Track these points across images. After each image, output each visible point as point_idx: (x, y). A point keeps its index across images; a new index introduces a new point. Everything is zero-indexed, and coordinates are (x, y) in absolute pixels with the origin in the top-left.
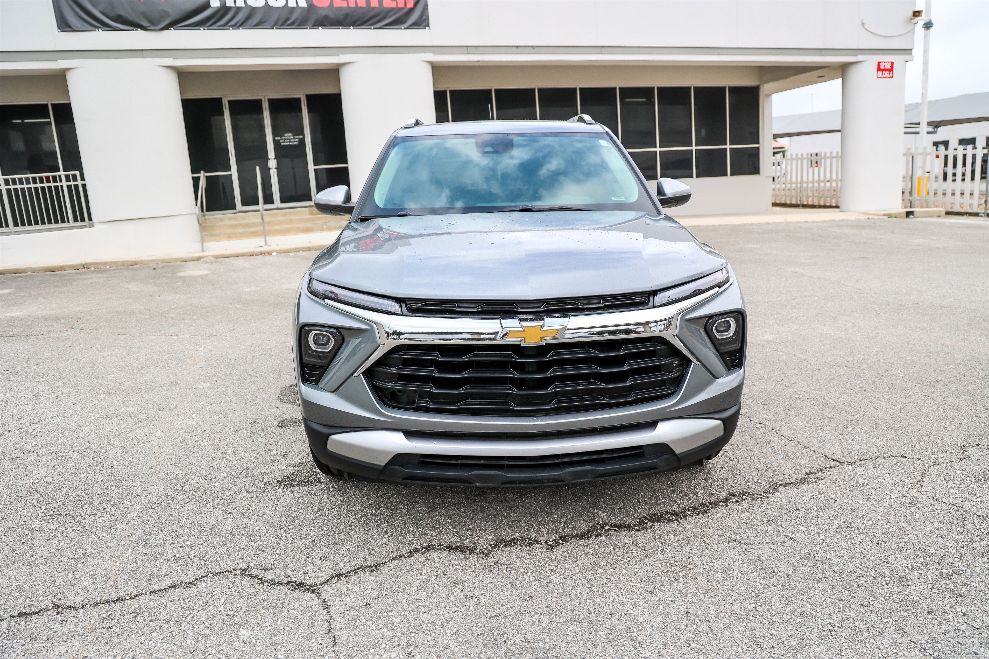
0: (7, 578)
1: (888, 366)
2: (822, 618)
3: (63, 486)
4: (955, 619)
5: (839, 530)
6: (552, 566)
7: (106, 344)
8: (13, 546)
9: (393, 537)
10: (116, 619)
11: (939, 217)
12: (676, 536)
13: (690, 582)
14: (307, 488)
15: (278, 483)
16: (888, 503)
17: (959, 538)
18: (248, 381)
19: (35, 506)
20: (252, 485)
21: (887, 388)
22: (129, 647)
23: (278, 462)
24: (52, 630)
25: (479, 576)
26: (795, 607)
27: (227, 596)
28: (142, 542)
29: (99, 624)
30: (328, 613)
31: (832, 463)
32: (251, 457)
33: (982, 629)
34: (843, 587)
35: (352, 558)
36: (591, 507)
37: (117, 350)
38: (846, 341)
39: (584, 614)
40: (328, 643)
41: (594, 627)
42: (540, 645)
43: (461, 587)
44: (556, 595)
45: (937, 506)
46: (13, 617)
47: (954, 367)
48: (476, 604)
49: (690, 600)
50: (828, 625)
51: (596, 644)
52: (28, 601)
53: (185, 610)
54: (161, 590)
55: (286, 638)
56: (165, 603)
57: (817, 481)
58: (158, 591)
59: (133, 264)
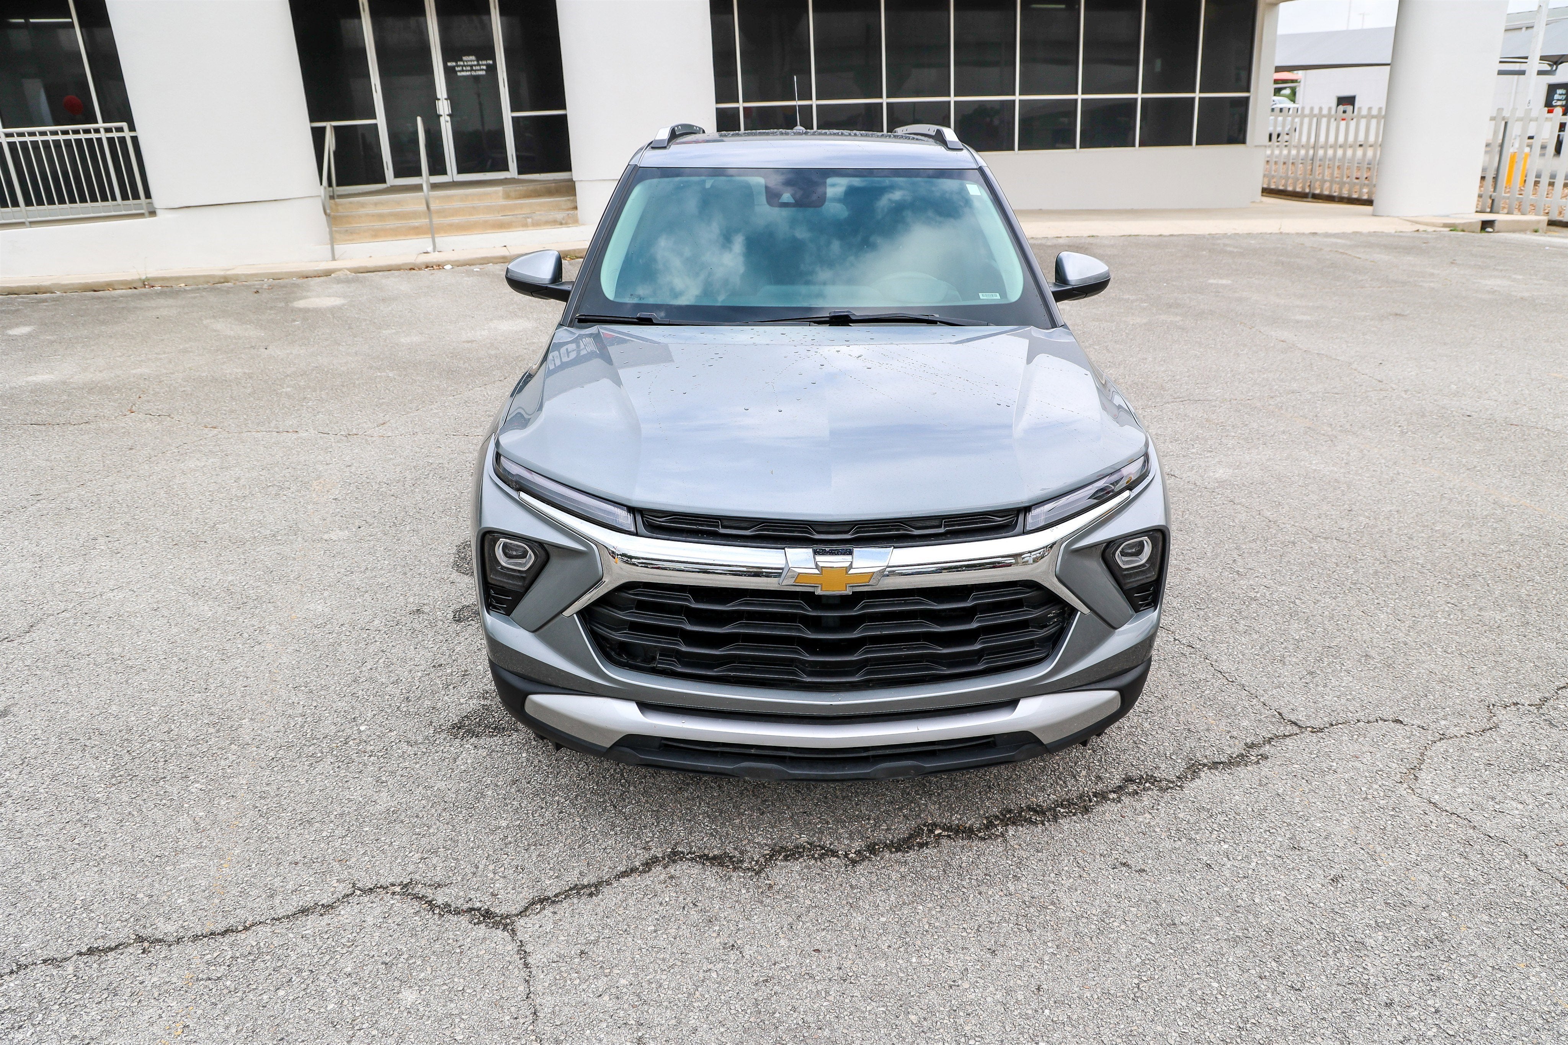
0: (67, 888)
1: (1404, 541)
2: (1231, 1008)
3: (137, 723)
4: (1423, 1018)
5: (1280, 854)
6: (851, 897)
7: (186, 447)
8: (71, 829)
9: (622, 835)
10: (226, 964)
11: (1536, 231)
12: (1038, 851)
13: (1049, 936)
14: (497, 740)
15: (454, 728)
16: (1360, 807)
17: (1455, 876)
18: (408, 529)
19: (97, 758)
20: (415, 731)
21: (1394, 587)
22: (247, 1013)
23: (454, 688)
24: (138, 978)
25: (744, 910)
26: (1196, 987)
27: (383, 930)
28: (256, 831)
29: (202, 971)
30: (526, 965)
31: (1289, 727)
32: (414, 678)
33: (1458, 1037)
34: (1270, 954)
35: (562, 870)
36: (917, 793)
37: (204, 459)
38: (1344, 487)
39: (891, 983)
40: (526, 1017)
41: (905, 1005)
42: (825, 1033)
43: (717, 928)
44: (853, 948)
45: (1432, 817)
46: (80, 954)
47: (1506, 549)
48: (737, 960)
49: (1046, 967)
50: (1239, 1019)
51: (904, 1035)
52: (100, 929)
53: (322, 953)
54: (288, 917)
55: (466, 1006)
56: (294, 940)
57: (1260, 761)
58: (283, 917)
59: (222, 280)
